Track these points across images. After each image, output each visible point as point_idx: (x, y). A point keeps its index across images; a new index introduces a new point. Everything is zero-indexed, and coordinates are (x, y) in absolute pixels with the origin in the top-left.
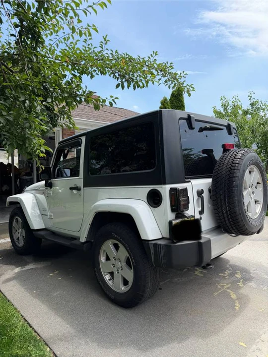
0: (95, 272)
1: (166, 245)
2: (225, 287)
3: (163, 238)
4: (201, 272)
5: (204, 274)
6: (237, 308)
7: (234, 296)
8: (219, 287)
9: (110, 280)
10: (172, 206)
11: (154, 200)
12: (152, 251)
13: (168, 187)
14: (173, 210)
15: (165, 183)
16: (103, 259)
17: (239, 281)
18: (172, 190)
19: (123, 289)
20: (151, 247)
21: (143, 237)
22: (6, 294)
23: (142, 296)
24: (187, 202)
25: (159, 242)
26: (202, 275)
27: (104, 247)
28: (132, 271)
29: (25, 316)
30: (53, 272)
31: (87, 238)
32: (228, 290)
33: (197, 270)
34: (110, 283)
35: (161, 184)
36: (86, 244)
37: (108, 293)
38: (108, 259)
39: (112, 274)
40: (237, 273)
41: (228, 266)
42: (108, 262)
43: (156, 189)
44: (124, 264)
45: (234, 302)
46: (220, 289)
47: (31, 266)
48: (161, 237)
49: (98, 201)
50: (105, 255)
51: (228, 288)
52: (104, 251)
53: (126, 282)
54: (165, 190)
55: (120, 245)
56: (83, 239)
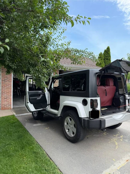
0: (63, 128)
1: (88, 120)
2: (115, 140)
3: (87, 118)
4: (106, 134)
5: (107, 134)
6: (116, 148)
7: (117, 144)
8: (112, 140)
9: (68, 132)
10: (91, 106)
11: (85, 103)
12: (83, 122)
13: (90, 99)
14: (91, 107)
15: (89, 97)
16: (66, 124)
17: (121, 139)
18: (91, 100)
19: (72, 135)
20: (83, 120)
21: (80, 116)
22: (31, 133)
23: (79, 138)
24: (97, 105)
25: (85, 119)
26: (106, 135)
27: (66, 119)
28: (76, 129)
29: (37, 141)
30: (47, 127)
31: (60, 115)
32: (115, 142)
33: (104, 133)
34: (68, 133)
35: (87, 97)
36: (60, 117)
37: (67, 137)
38: (67, 124)
39: (69, 129)
40: (121, 136)
41: (118, 132)
42: (68, 125)
43: (85, 99)
44: (73, 126)
45: (116, 146)
46: (112, 141)
47: (39, 124)
48: (86, 117)
49: (65, 101)
50: (66, 122)
51: (115, 141)
52: (66, 121)
53: (73, 133)
54: (89, 100)
55: (72, 119)
56: (59, 115)
